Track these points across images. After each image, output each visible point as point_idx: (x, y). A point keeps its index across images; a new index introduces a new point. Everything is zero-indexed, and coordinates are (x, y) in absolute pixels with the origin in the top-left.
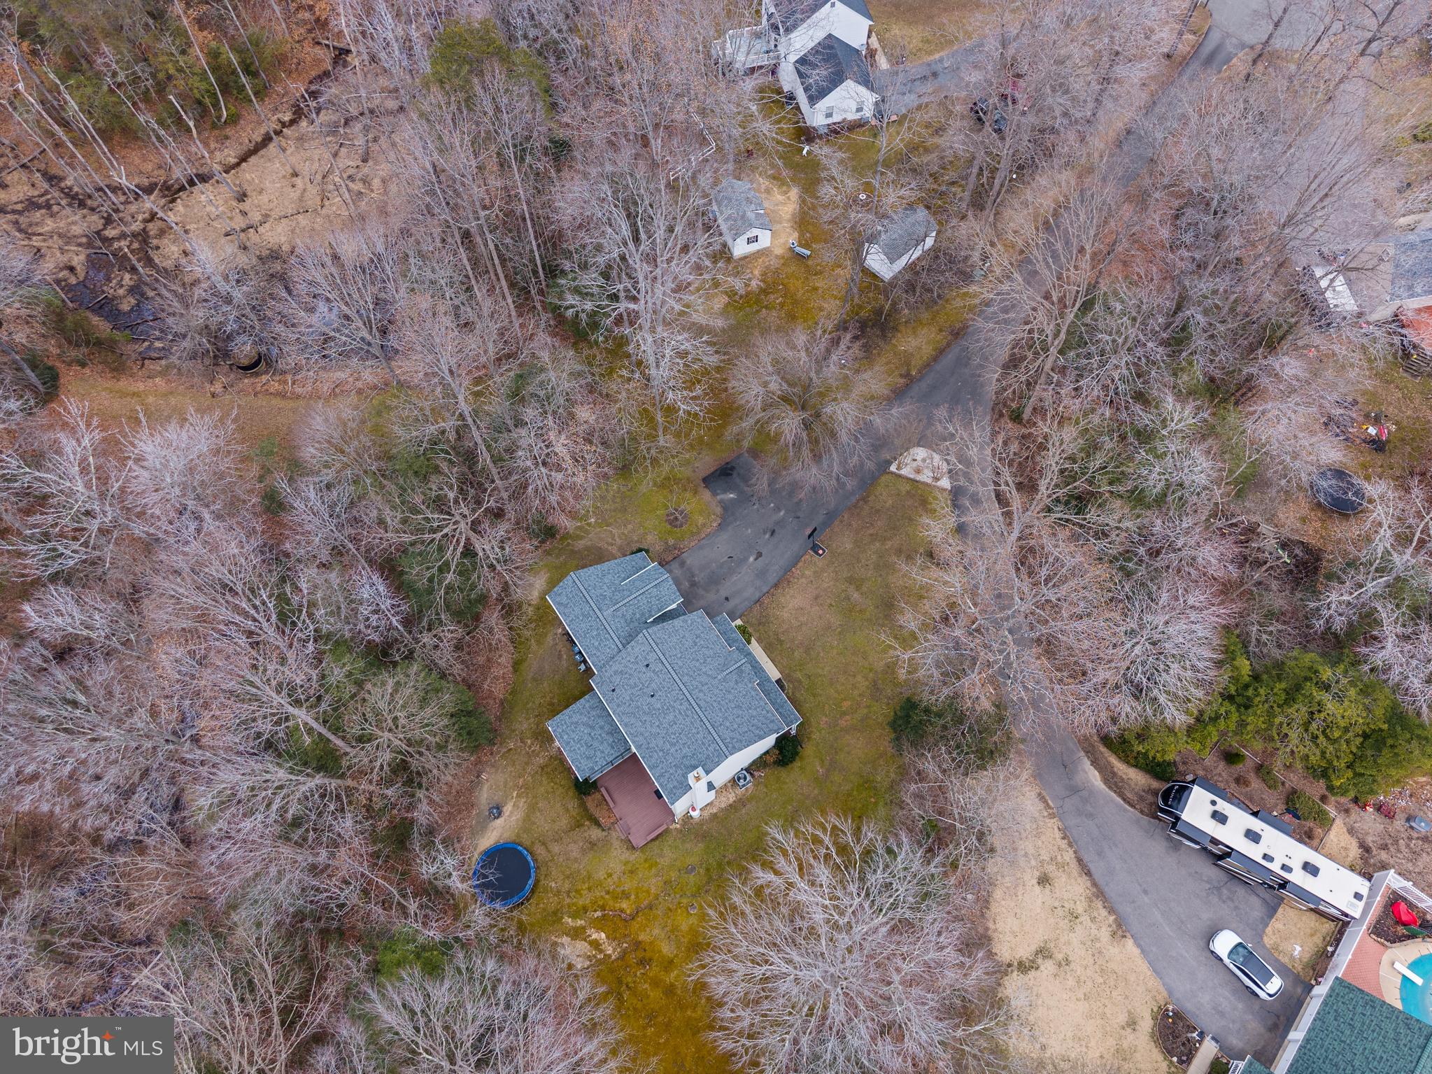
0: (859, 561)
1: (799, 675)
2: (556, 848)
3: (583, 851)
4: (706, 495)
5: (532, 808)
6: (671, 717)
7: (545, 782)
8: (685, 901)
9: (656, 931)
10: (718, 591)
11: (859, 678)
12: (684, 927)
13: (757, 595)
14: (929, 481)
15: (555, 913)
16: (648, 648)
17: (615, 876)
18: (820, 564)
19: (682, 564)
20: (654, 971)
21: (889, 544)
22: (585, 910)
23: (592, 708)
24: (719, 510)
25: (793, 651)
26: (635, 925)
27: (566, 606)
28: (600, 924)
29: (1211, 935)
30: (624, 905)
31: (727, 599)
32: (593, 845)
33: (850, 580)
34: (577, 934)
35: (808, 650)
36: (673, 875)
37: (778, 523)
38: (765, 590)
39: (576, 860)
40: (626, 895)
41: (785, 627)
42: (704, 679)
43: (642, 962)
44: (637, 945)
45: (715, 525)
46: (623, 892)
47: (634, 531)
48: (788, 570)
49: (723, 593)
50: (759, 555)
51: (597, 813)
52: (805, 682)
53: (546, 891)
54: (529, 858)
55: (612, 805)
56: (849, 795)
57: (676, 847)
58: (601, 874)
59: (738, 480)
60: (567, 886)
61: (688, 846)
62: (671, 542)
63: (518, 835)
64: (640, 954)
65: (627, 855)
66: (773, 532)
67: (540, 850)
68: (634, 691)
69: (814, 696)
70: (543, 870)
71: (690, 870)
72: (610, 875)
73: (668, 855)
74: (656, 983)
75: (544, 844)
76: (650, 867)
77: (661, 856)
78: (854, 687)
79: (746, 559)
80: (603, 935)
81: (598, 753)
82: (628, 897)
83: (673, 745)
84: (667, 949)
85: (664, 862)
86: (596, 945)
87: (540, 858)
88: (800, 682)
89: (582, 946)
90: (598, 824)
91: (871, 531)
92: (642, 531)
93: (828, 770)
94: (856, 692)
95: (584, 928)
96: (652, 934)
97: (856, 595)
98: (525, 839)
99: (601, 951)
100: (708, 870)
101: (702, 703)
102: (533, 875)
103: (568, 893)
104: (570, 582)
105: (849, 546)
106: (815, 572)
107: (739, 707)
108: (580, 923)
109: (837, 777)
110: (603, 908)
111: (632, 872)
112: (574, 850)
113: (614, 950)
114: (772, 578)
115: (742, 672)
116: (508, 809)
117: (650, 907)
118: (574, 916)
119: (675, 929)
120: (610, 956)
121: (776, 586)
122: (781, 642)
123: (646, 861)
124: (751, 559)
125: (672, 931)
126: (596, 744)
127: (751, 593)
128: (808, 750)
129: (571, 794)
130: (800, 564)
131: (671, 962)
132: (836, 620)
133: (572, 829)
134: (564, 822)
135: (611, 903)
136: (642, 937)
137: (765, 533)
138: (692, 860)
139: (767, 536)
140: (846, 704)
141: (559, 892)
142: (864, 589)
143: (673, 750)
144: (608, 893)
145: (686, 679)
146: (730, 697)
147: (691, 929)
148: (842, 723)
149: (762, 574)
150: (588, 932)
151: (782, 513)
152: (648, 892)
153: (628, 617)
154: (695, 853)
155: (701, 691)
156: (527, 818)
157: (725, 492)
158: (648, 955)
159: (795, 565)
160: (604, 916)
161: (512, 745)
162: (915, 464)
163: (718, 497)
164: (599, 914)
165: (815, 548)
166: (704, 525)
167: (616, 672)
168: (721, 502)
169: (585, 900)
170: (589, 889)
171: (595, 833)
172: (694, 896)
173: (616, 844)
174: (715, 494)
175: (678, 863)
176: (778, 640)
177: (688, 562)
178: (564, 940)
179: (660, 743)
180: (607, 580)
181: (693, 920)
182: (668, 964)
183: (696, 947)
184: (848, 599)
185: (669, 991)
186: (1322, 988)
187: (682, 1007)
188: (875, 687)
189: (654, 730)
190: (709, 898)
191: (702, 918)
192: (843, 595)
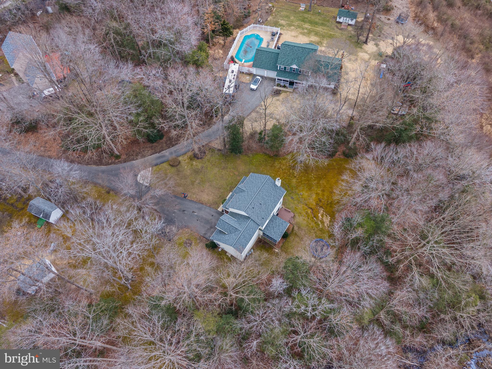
0: (185, 184)
1: (228, 188)
2: (305, 239)
3: (302, 230)
4: (176, 238)
6: (265, 196)
7: (289, 250)
8: (300, 196)
9: (311, 201)
10: (211, 219)
11: (223, 173)
12: (307, 194)
13: (207, 208)
14: (150, 173)
15: (321, 231)
16: (248, 209)
17: (304, 218)
19: (205, 234)
20: (321, 197)
22: (316, 223)
23: (268, 230)
24: (181, 231)
25: (221, 192)
26: (313, 207)
28: (316, 216)
31: (212, 216)
32: (299, 228)
33: (193, 184)
34: (323, 222)
35: (220, 189)
36: (296, 202)
37: (179, 211)
38: (205, 206)
39: (305, 231)
40: (307, 213)
41: (215, 197)
42: (250, 193)
43: (320, 201)
44: (317, 204)
45: (187, 230)
46: (306, 214)
48: (196, 202)
49: (211, 217)
50: (193, 212)
51: (291, 229)
56: (256, 166)
57: (289, 204)
58: (305, 222)
60: (313, 231)
62: (198, 241)
64: (319, 202)
65: (297, 217)
66: (184, 211)
68: (261, 211)
69: (232, 183)
71: (292, 198)
72: (304, 220)
73: (292, 206)
74: (323, 195)
76: (297, 209)
78: (226, 174)
79: (196, 215)
80: (319, 215)
81: (280, 222)
82: (307, 212)
84: (314, 196)
85: (294, 206)
86: (322, 215)
88: (230, 187)
89: (325, 219)
90: (293, 228)
94: (227, 173)
95: (320, 221)
96: (312, 201)
97: (197, 182)
99: (323, 213)
100: (290, 194)
101: (258, 189)
103: (314, 230)
105: (181, 188)
106: (193, 194)
107: (253, 183)
108: (320, 223)
110: (313, 218)
111: (300, 214)
112: (303, 233)
113: (321, 210)
114: (200, 206)
117: (306, 205)
118: (319, 225)
119: (308, 196)
120: (323, 211)
121: (202, 204)
122: (220, 196)
123: (296, 211)
124: (196, 214)
127: (208, 210)
129: (289, 240)
130: (192, 199)
132: (207, 184)
133: (298, 236)
134: (297, 239)
135: (310, 216)
136: (315, 204)
137: (185, 213)
138: (290, 199)
139: (186, 212)
140: (231, 174)
141: (315, 232)
142: (194, 180)
143: (273, 194)
144: (308, 218)
147: (306, 192)
148: (237, 174)
149: (200, 209)
150: (320, 219)
152: (303, 207)
153: (239, 224)
157: (173, 232)
158: (318, 200)
159: (193, 201)
162: (144, 180)
164: (315, 219)
165: (185, 197)
166: (188, 233)
167: (258, 219)
168: (177, 231)
169: (313, 224)
170: (310, 224)
171: (296, 228)
172: (298, 195)
173: (296, 221)
174: (175, 235)
175: (292, 202)
176: (220, 197)
177: (204, 232)
178: (326, 225)
179: (272, 198)
180: (229, 238)
181: (304, 193)
182: (317, 194)
183: (310, 189)
184: (199, 183)
185: (323, 191)
186: (254, 71)
187: (325, 186)
188: (224, 168)
189: (270, 201)
190: (297, 191)
191: (302, 191)
192: (198, 185)
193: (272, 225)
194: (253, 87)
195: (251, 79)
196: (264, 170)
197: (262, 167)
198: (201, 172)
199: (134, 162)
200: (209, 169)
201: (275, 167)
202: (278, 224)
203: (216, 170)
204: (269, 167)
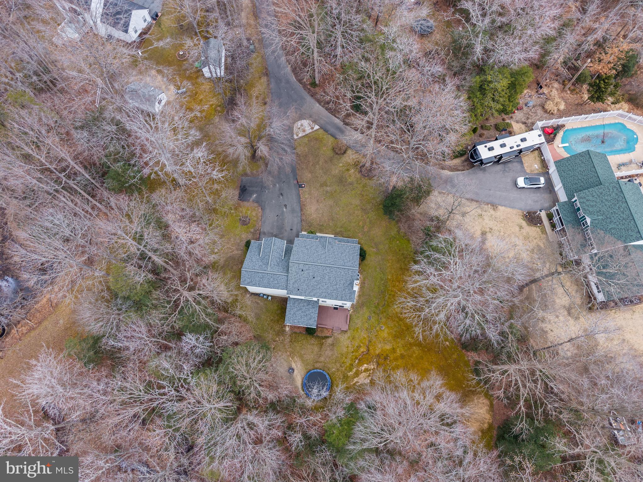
0: (318, 177)
1: (338, 230)
2: (322, 359)
3: (332, 350)
4: (245, 203)
5: (301, 357)
6: (327, 277)
7: (297, 345)
8: (378, 328)
9: (379, 346)
10: (286, 230)
11: (356, 212)
12: (386, 335)
13: (299, 218)
14: (311, 131)
15: (344, 377)
16: (297, 265)
17: (350, 346)
18: (307, 190)
19: (264, 233)
20: (392, 357)
21: (320, 162)
22: (352, 365)
23: (294, 304)
24: (256, 205)
25: (329, 224)
26: (372, 351)
27: (251, 282)
28: (361, 363)
29: (516, 184)
30: (362, 350)
31: (291, 230)
32: (333, 345)
33: (322, 186)
34: (357, 374)
35: (333, 220)
36: (366, 325)
37: (280, 190)
38: (300, 215)
39: (332, 355)
40: (359, 347)
41: (318, 220)
42: (323, 256)
43: (385, 359)
44: (378, 356)
45: (260, 210)
46: (357, 347)
47: (235, 239)
48: (300, 201)
49: (288, 229)
50: (286, 206)
51: (323, 335)
52: (342, 229)
53: (334, 374)
54: (319, 370)
55: (326, 327)
56: (390, 248)
57: (358, 317)
58: (345, 350)
59: (251, 189)
60: (338, 365)
61: (361, 313)
62: (252, 230)
63: (306, 369)
64: (382, 357)
65: (346, 336)
66: (282, 194)
67: (318, 365)
68: (306, 282)
69: (349, 231)
70: (326, 369)
71: (369, 318)
72: (348, 347)
73: (358, 322)
74: (396, 359)
75: (317, 362)
76: (357, 331)
77: (357, 324)
78: (358, 216)
79: (283, 211)
80: (365, 365)
81: (312, 314)
83: (336, 285)
84: (388, 347)
85: (359, 324)
86: (366, 370)
87: (320, 367)
88: (341, 231)
89: (363, 375)
90: (327, 337)
91: (311, 164)
92: (238, 237)
93: (377, 248)
94: (360, 217)
95: (357, 370)
96: (379, 348)
97: (328, 188)
98: (310, 367)
99: (370, 370)
100: (374, 313)
101: (332, 263)
103: (341, 366)
104: (245, 273)
105: (310, 175)
106: (309, 194)
107: (342, 253)
108: (354, 370)
109: (381, 247)
110: (356, 358)
111: (353, 339)
112: (328, 353)
113: (373, 365)
114: (298, 209)
115: (330, 243)
116: (294, 366)
117: (370, 341)
118: (351, 370)
119: (384, 339)
120: (374, 368)
121: (301, 210)
122: (322, 225)
123: (354, 331)
124: (285, 210)
125: (384, 340)
127: (296, 220)
128: (365, 248)
129: (309, 339)
130: (301, 196)
131: (393, 349)
132: (331, 202)
133: (321, 348)
134: (316, 349)
135: (357, 354)
136: (377, 352)
137: (279, 197)
138: (367, 315)
139: (281, 197)
140: (361, 223)
141: (338, 369)
142: (329, 184)
143: (338, 286)
144: (353, 352)
145: (319, 261)
146: (336, 253)
147: (388, 334)
148: (366, 229)
149: (293, 211)
150: (360, 370)
151: (277, 185)
152: (364, 338)
153: (276, 264)
154: (365, 312)
155: (327, 260)
156: (303, 361)
157: (251, 196)
158: (385, 354)
159: (300, 198)
160: (359, 360)
161: (273, 346)
162: (301, 130)
163: (251, 200)
164: (357, 361)
165: (300, 186)
166: (257, 214)
167: (293, 284)
168: (253, 201)
169: (348, 362)
170: (346, 358)
171: (330, 341)
172: (379, 324)
173: (340, 336)
174: (249, 201)
175: (364, 320)
177: (265, 231)
178: (356, 380)
179: (331, 288)
180: (254, 260)
181: (386, 331)
182: (394, 350)
183: (396, 337)
184: (327, 192)
185: (402, 356)
186: (552, 169)
187: (411, 356)
188: (363, 210)
189: (325, 287)
190: (384, 320)
191: (388, 327)
192: (325, 192)
193: (304, 306)
194: (521, 182)
195: (536, 172)
196: (390, 261)
197: (393, 256)
198: (344, 186)
199: (318, 105)
200: (353, 192)
201: (403, 274)
202: (307, 313)
203: (356, 202)
204: (398, 265)
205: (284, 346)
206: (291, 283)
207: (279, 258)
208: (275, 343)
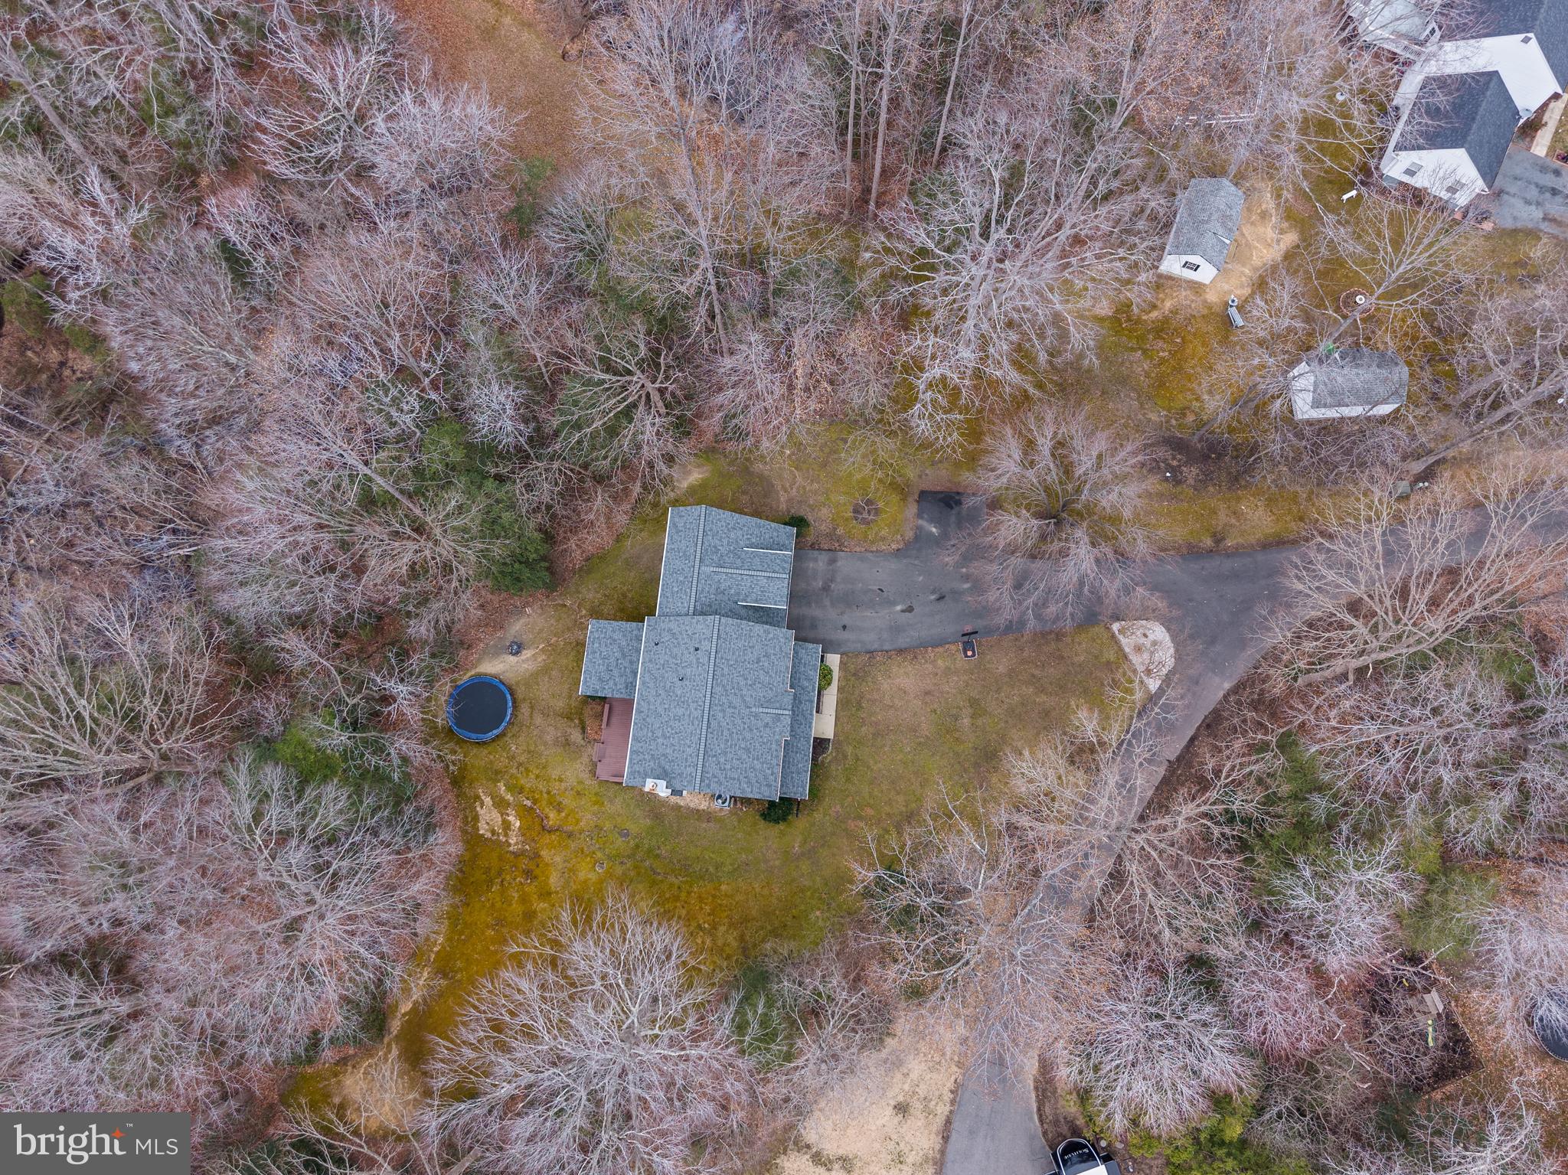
0: (998, 691)
1: (849, 750)
2: (538, 720)
3: (556, 742)
4: (912, 509)
5: (545, 670)
6: (680, 711)
7: (571, 658)
8: (599, 855)
9: (558, 859)
10: (842, 614)
11: (901, 799)
12: (582, 875)
13: (876, 646)
14: (1140, 668)
15: (497, 772)
16: (708, 634)
17: (564, 785)
18: (959, 664)
19: (833, 561)
20: (531, 889)
21: (1044, 698)
22: (521, 791)
24: (910, 535)
25: (864, 724)
26: (547, 839)
27: (678, 532)
28: (525, 812)
30: (552, 815)
31: (844, 627)
32: (567, 743)
33: (974, 703)
34: (500, 804)
35: (876, 735)
36: (608, 826)
37: (954, 592)
38: (886, 647)
39: (545, 744)
40: (559, 807)
41: (876, 696)
42: (737, 702)
43: (528, 874)
44: (537, 856)
45: (894, 546)
46: (560, 804)
47: (816, 493)
48: (924, 646)
49: (846, 619)
50: (910, 609)
51: (588, 721)
52: (851, 761)
53: (504, 749)
54: (509, 711)
55: (604, 726)
56: (802, 891)
57: (628, 805)
58: (555, 773)
59: (953, 519)
60: (522, 759)
61: (638, 812)
62: (840, 531)
63: (518, 683)
64: (532, 866)
65: (585, 775)
66: (941, 598)
67: (525, 709)
68: (671, 661)
69: (848, 780)
70: (516, 728)
71: (624, 834)
72: (561, 780)
73: (616, 806)
74: (524, 899)
75: (532, 708)
76: (596, 803)
77: (611, 801)
78: (889, 802)
79: (894, 603)
80: (518, 824)
81: (611, 683)
82: (559, 811)
83: (664, 736)
84: (554, 880)
85: (609, 808)
86: (507, 826)
87: (520, 717)
88: (845, 757)
89: (496, 817)
90: (583, 730)
91: (1037, 672)
92: (822, 499)
93: (803, 854)
94: (887, 809)
95: (509, 804)
96: (554, 857)
97: (966, 721)
98: (520, 693)
99: (506, 835)
100: (637, 846)
101: (714, 724)
102: (502, 727)
103: (520, 764)
104: (697, 514)
105: (1002, 669)
106: (947, 669)
107: (748, 750)
108: (509, 797)
109: (805, 866)
110: (535, 802)
111: (578, 793)
112: (551, 735)
113: (516, 844)
114: (902, 641)
115: (779, 720)
116: (527, 654)
117: (570, 835)
118: (509, 788)
119: (573, 871)
120: (509, 845)
121: (900, 651)
122: (859, 707)
123: (596, 794)
124: (899, 608)
125: (570, 870)
126: (616, 673)
127: (871, 639)
128: (800, 824)
130: (940, 649)
131: (549, 894)
132: (926, 729)
133: (561, 716)
134: (560, 704)
135: (544, 803)
136: (545, 853)
137: (933, 592)
138: (633, 828)
139: (933, 597)
140: (870, 812)
141: (513, 757)
142: (979, 722)
143: (660, 741)
144: (548, 793)
145: (718, 689)
146: (748, 735)
147: (585, 881)
148: (851, 824)
149: (896, 629)
150: (509, 811)
151: (966, 586)
152: (578, 821)
153: (722, 587)
154: (638, 824)
155: (723, 711)
156: (535, 676)
157: (931, 521)
158: (537, 872)
159: (935, 646)
160: (531, 808)
161: (568, 603)
162: (1143, 640)
163: (920, 522)
164: (528, 803)
165: (968, 646)
166: (883, 539)
167: (670, 630)
168: (919, 528)
169: (527, 782)
170: (537, 777)
171: (576, 736)
172: (609, 858)
173: (585, 759)
174: (919, 516)
175: (619, 820)
176: (859, 703)
177: (839, 564)
178: (488, 800)
180: (732, 535)
181: (593, 876)
182: (545, 895)
184: (956, 718)
189: (660, 710)
190: (618, 871)
191: (601, 881)
192: (954, 711)
193: (630, 662)
196: (766, 892)
197: (779, 899)
198: (977, 765)
199: (1227, 686)
201: (731, 925)
204: (754, 912)
205: (569, 629)
206: (673, 625)
207: (738, 594)
208: (575, 607)
